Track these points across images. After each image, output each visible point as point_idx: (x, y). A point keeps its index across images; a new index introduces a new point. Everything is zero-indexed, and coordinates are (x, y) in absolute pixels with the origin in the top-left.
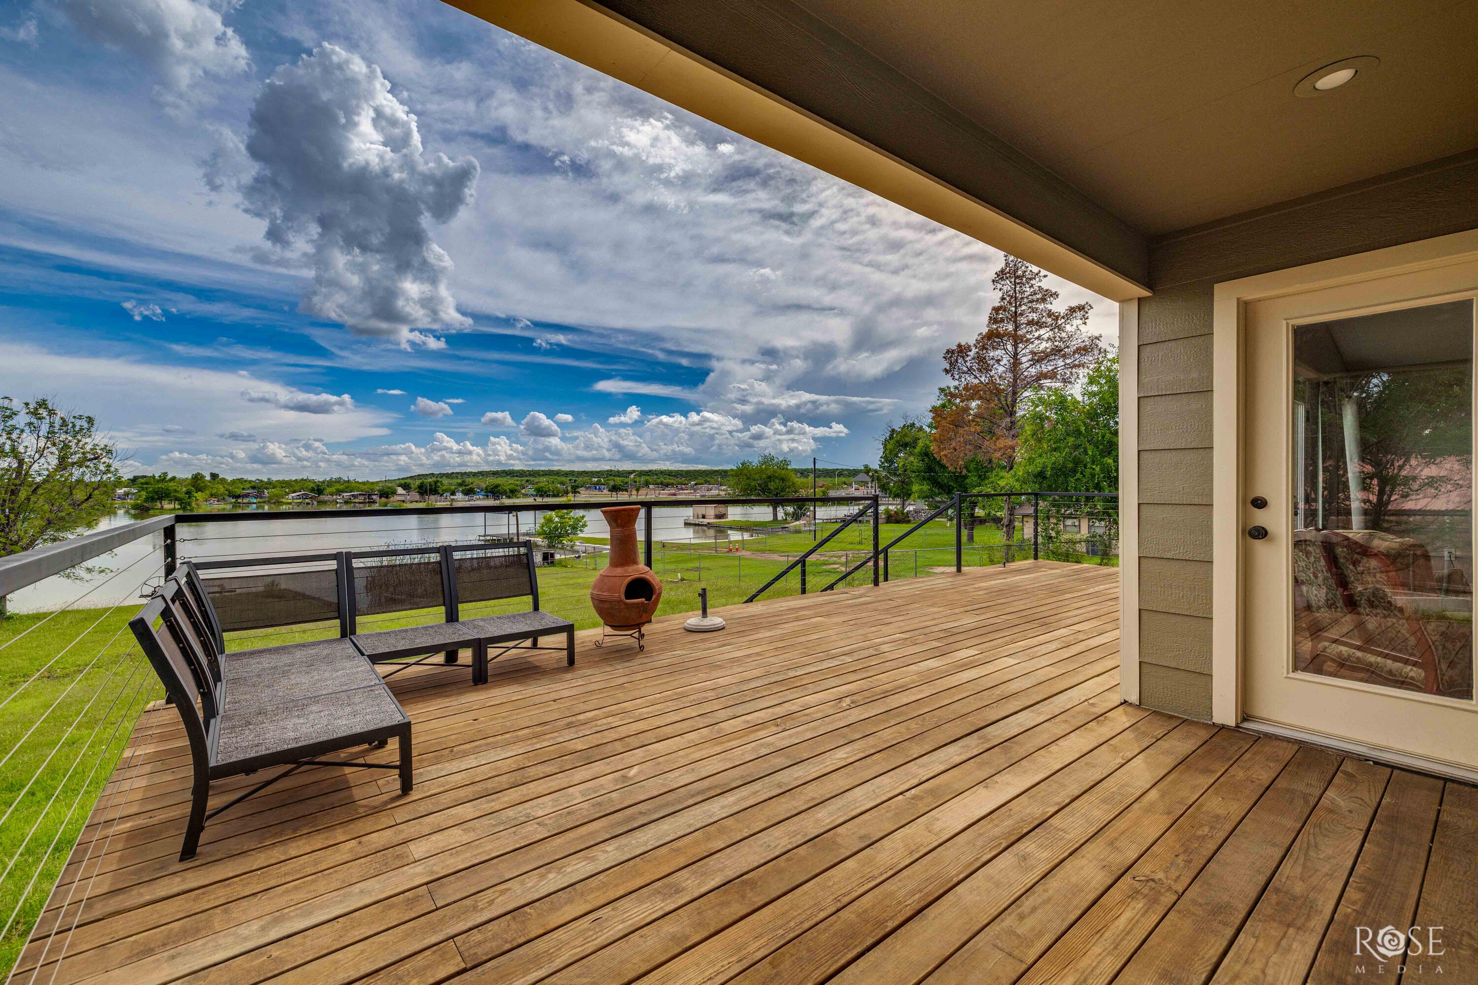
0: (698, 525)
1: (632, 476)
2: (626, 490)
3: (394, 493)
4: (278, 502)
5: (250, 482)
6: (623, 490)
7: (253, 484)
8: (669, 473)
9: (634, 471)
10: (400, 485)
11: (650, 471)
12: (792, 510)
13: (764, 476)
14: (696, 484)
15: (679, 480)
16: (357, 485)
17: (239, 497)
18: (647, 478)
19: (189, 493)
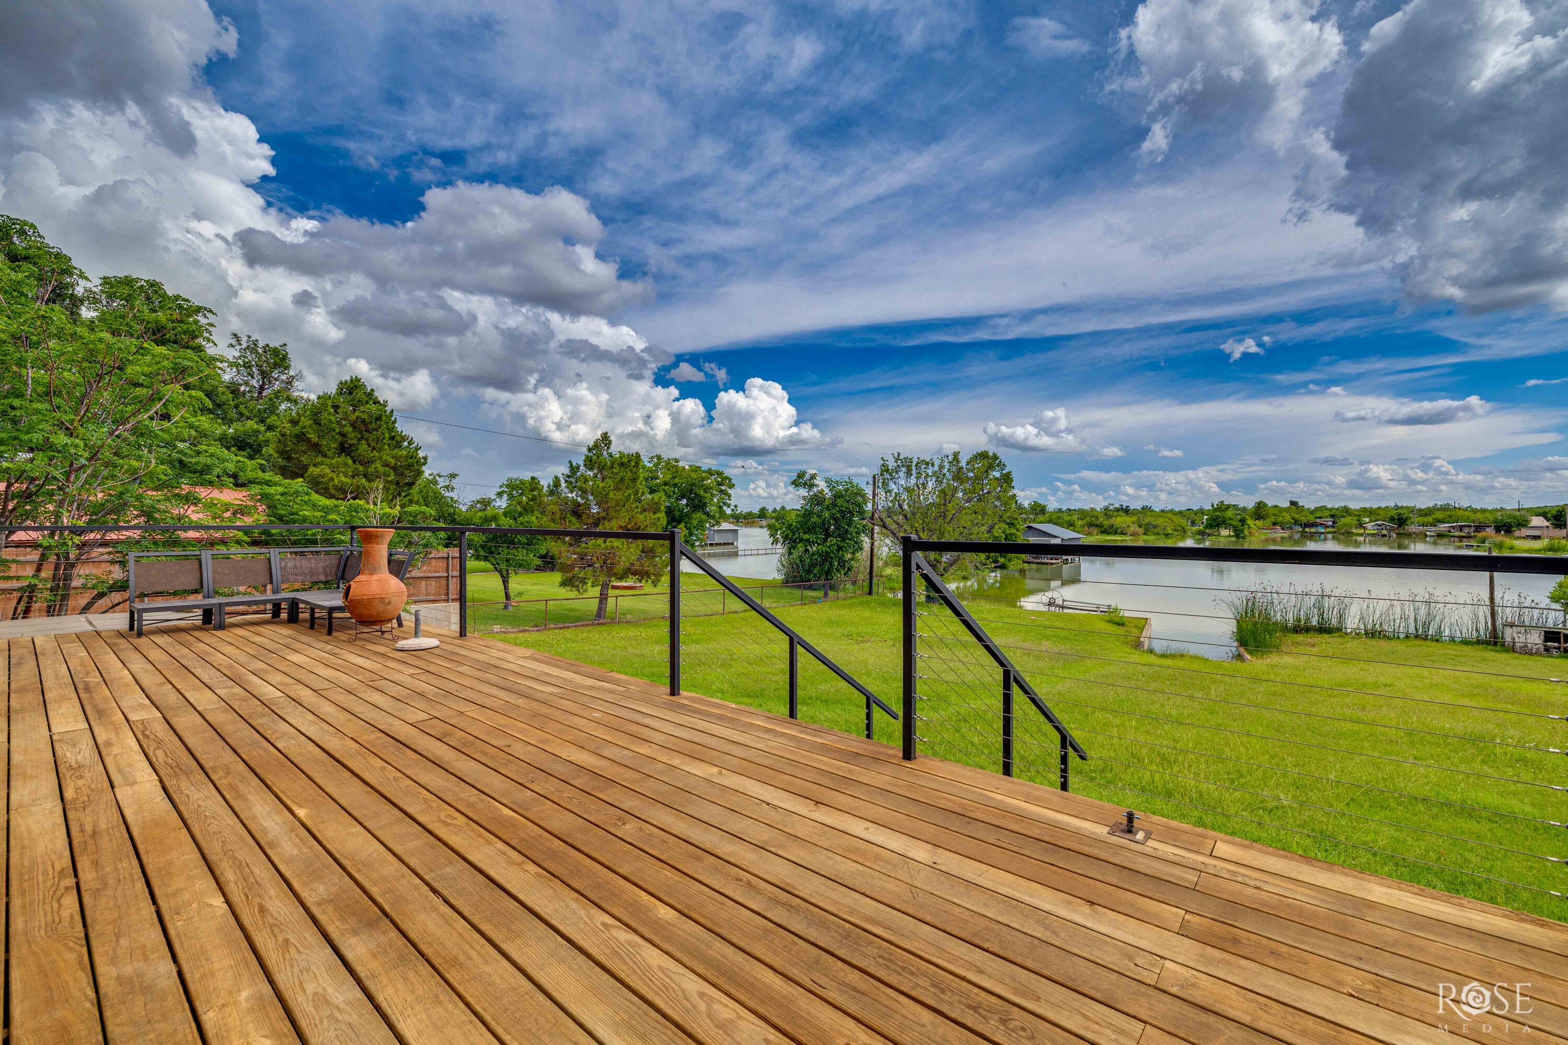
4: (1348, 533)
5: (1330, 510)
7: (1333, 512)
10: (1539, 514)
17: (1308, 525)
19: (1243, 521)
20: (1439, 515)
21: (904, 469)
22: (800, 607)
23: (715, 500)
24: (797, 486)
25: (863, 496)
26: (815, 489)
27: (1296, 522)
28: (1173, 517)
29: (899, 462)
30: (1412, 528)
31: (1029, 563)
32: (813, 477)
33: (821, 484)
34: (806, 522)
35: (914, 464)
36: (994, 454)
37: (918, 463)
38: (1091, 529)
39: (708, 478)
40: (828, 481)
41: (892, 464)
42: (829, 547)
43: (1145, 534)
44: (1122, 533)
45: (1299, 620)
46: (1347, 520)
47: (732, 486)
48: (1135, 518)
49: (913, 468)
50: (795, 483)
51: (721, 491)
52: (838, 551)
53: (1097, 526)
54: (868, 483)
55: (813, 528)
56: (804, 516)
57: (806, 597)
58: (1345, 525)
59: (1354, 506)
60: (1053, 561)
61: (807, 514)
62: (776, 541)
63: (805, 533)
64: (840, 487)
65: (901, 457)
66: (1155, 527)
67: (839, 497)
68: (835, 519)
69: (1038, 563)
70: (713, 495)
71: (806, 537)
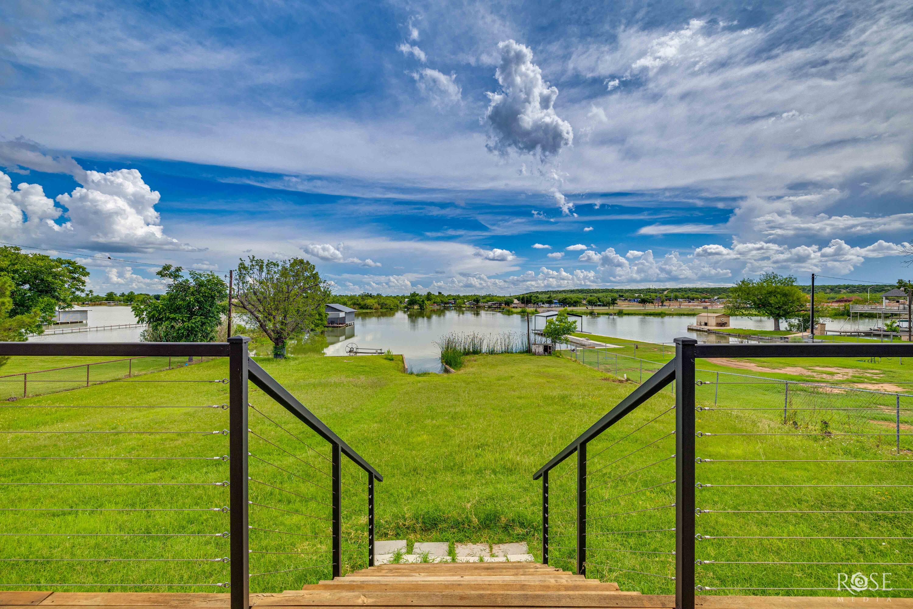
0: (700, 331)
1: (665, 293)
2: (652, 303)
3: (512, 302)
4: (461, 306)
5: (453, 296)
6: (649, 303)
8: (697, 290)
9: (667, 289)
10: (516, 298)
11: (680, 289)
12: (797, 321)
13: (764, 292)
14: (718, 298)
15: (704, 295)
16: (496, 298)
17: (446, 303)
18: (677, 293)
19: (423, 301)
20: (488, 299)
21: (257, 267)
22: (169, 372)
23: (66, 286)
24: (162, 276)
25: (222, 285)
26: (180, 280)
27: (442, 302)
28: (393, 300)
29: (254, 263)
30: (480, 304)
31: (327, 327)
32: (178, 270)
33: (185, 275)
34: (172, 305)
35: (265, 265)
36: (307, 262)
37: (268, 264)
38: (355, 306)
39: (58, 267)
40: (192, 274)
41: (247, 263)
42: (194, 323)
43: (381, 308)
44: (371, 308)
45: (465, 349)
46: (460, 301)
47: (87, 274)
48: (376, 300)
49: (264, 267)
50: (161, 274)
51: (74, 278)
52: (202, 326)
53: (358, 304)
54: (226, 276)
55: (178, 309)
56: (170, 300)
57: (174, 362)
58: (459, 303)
59: (461, 295)
60: (341, 325)
61: (172, 298)
62: (142, 320)
63: (171, 313)
64: (203, 279)
65: (255, 259)
66: (386, 305)
67: (202, 286)
68: (198, 302)
69: (333, 327)
70: (64, 282)
71: (172, 316)
